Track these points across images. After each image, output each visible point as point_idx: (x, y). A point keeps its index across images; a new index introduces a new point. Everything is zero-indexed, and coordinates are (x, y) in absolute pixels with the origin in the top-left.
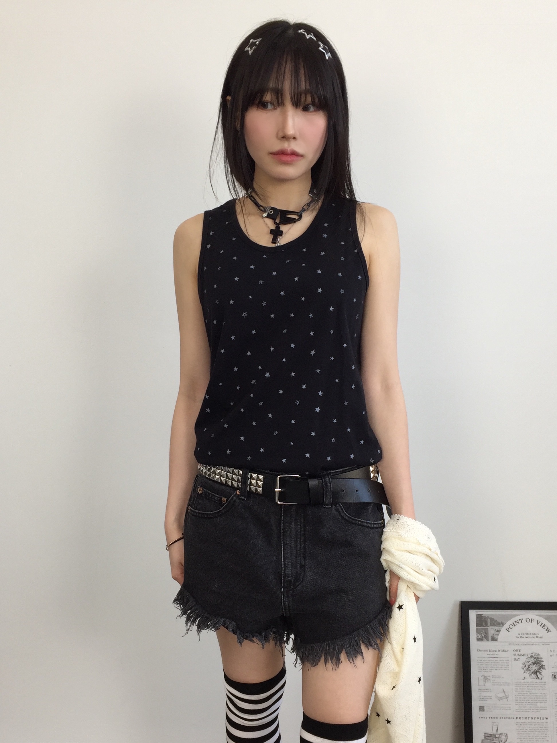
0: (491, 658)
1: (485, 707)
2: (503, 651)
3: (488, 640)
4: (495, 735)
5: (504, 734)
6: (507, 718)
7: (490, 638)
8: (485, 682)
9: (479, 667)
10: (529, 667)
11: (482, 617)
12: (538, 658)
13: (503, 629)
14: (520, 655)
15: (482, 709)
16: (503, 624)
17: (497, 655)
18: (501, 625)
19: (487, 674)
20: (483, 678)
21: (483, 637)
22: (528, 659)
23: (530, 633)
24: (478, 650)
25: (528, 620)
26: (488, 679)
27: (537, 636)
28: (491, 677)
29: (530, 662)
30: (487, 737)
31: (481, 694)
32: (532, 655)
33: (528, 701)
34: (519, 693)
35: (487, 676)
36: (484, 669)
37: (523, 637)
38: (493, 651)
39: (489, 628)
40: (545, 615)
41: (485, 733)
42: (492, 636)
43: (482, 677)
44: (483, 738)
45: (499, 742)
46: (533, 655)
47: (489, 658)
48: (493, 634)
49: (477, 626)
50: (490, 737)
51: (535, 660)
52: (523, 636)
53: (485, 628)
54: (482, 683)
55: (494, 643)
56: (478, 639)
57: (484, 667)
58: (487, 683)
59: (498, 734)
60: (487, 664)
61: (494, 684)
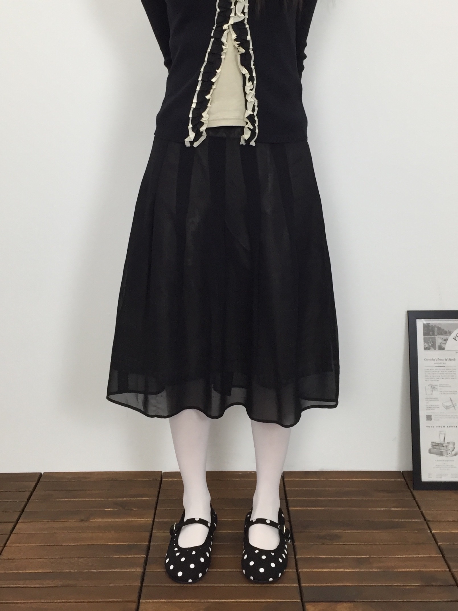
0: (438, 367)
1: (432, 416)
2: (450, 360)
3: (435, 349)
4: (443, 444)
5: (451, 443)
6: (454, 427)
7: (437, 346)
8: (433, 391)
9: (426, 376)
11: (430, 326)
13: (451, 338)
15: (429, 418)
16: (450, 333)
17: (444, 363)
18: (449, 334)
19: (434, 383)
20: (430, 387)
21: (431, 346)
24: (425, 359)
26: (435, 388)
28: (438, 386)
30: (434, 446)
31: (428, 403)
35: (434, 385)
36: (431, 378)
38: (441, 360)
39: (436, 337)
41: (432, 442)
42: (439, 345)
44: (430, 447)
45: (447, 451)
47: (436, 367)
48: (441, 343)
49: (424, 335)
50: (437, 446)
53: (432, 337)
54: (429, 392)
55: (441, 352)
56: (425, 349)
57: (431, 376)
58: (434, 392)
59: (445, 443)
60: (434, 373)
61: (441, 393)
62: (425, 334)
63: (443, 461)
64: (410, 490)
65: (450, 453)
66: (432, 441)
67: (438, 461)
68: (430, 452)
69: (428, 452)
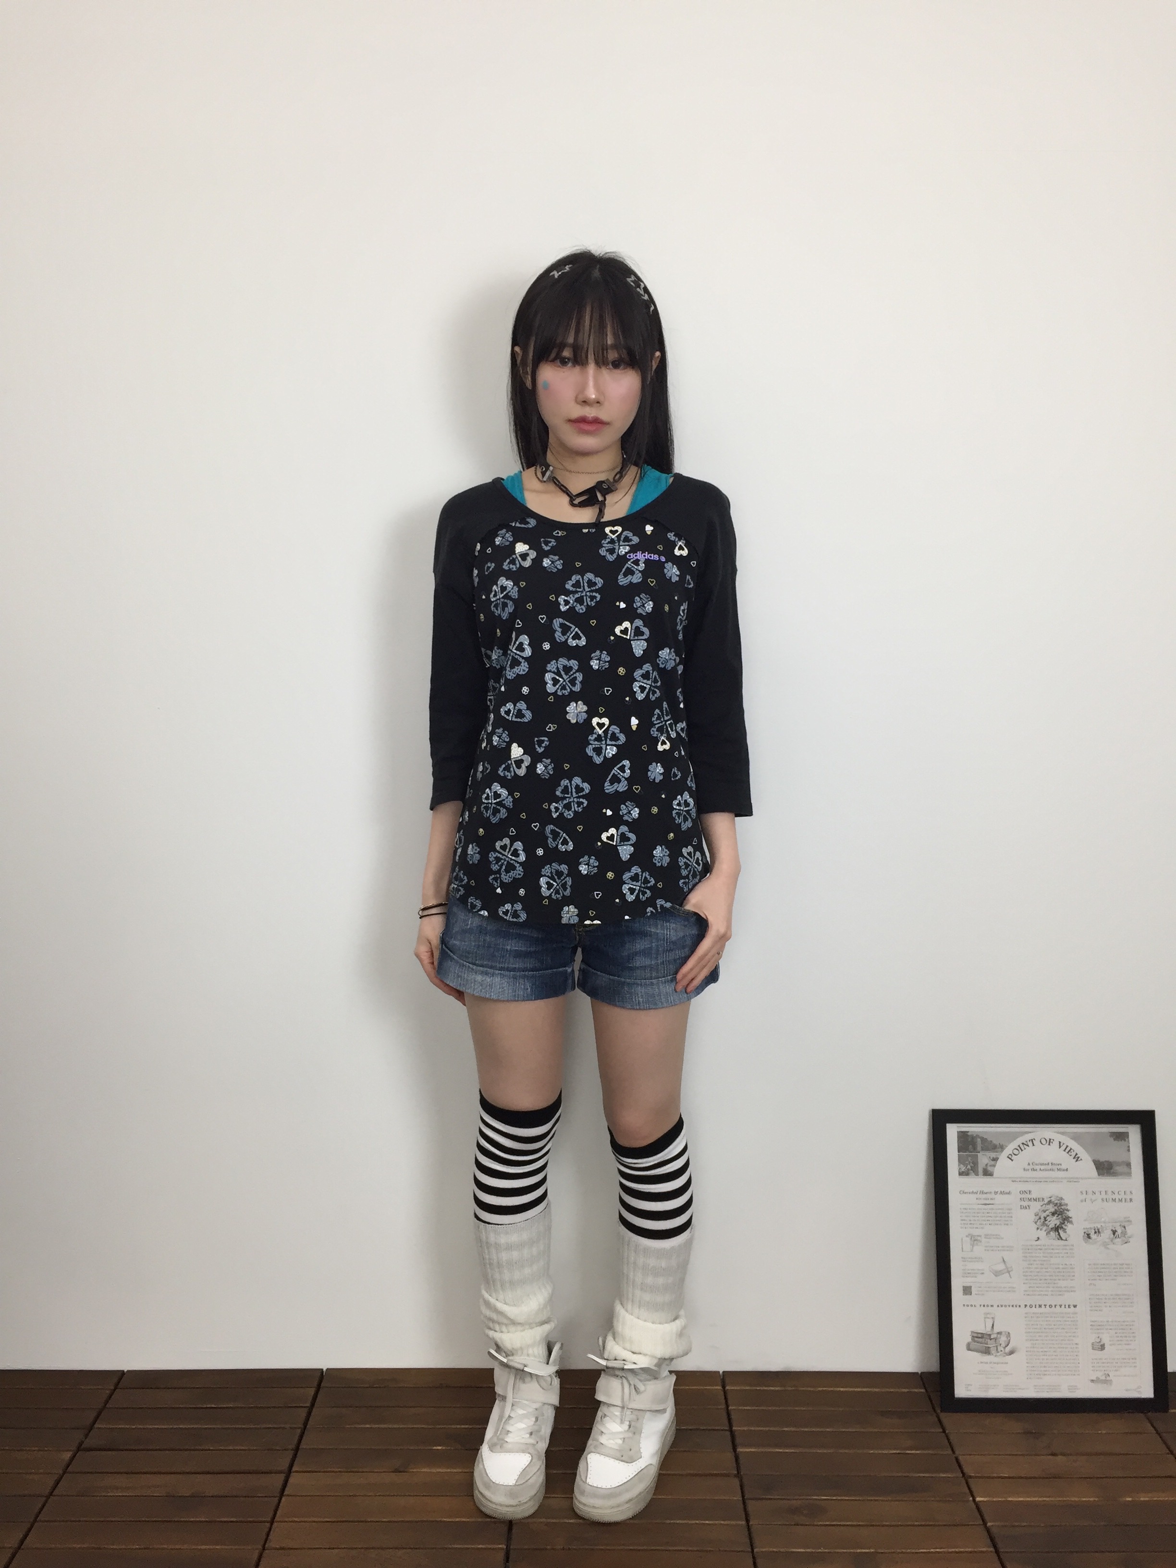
0: (983, 1204)
1: (972, 1288)
2: (1002, 1193)
4: (990, 1335)
5: (1003, 1333)
6: (1009, 1306)
7: (980, 1170)
8: (974, 1245)
9: (961, 1221)
10: (1046, 1221)
11: (968, 1135)
12: (1061, 1205)
13: (1003, 1157)
14: (1030, 1200)
15: (967, 1290)
16: (1002, 1148)
17: (991, 1199)
18: (1000, 1150)
19: (976, 1232)
20: (968, 1239)
21: (970, 1169)
22: (1044, 1206)
23: (1047, 1163)
24: (961, 1192)
25: (1044, 1141)
26: (977, 1240)
27: (1059, 1167)
28: (983, 1236)
29: (1047, 1213)
30: (976, 1339)
31: (964, 1265)
32: (1051, 1200)
33: (1044, 1278)
34: (1029, 1264)
35: (975, 1236)
36: (970, 1224)
37: (1036, 1170)
38: (986, 1193)
39: (979, 1154)
40: (1072, 1133)
41: (972, 1332)
42: (983, 1168)
43: (967, 1236)
44: (969, 1339)
45: (997, 1347)
46: (1053, 1199)
47: (979, 1204)
48: (987, 1165)
49: (959, 1152)
50: (979, 1338)
51: (1056, 1207)
52: (1036, 1167)
53: (973, 1154)
54: (967, 1246)
55: (987, 1179)
56: (960, 1174)
57: (970, 1220)
58: (975, 1248)
59: (993, 1334)
60: (976, 1215)
61: (986, 1248)
62: (960, 1150)
63: (991, 1363)
64: (935, 1411)
65: (1002, 1349)
66: (972, 1330)
67: (981, 1363)
68: (969, 1349)
69: (965, 1347)
